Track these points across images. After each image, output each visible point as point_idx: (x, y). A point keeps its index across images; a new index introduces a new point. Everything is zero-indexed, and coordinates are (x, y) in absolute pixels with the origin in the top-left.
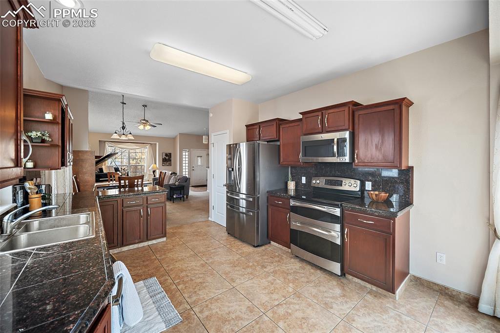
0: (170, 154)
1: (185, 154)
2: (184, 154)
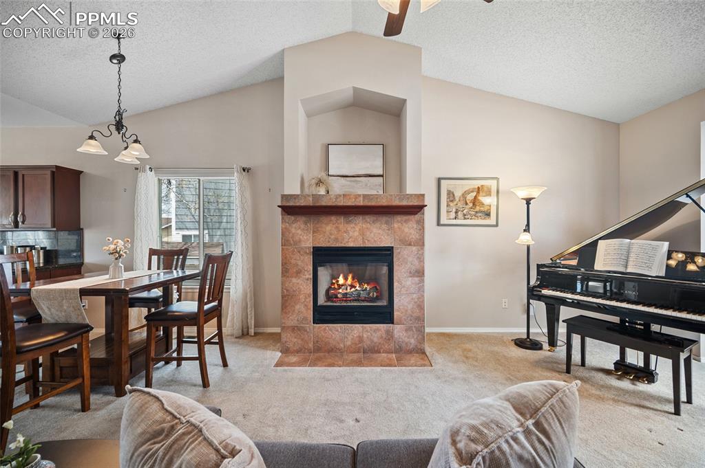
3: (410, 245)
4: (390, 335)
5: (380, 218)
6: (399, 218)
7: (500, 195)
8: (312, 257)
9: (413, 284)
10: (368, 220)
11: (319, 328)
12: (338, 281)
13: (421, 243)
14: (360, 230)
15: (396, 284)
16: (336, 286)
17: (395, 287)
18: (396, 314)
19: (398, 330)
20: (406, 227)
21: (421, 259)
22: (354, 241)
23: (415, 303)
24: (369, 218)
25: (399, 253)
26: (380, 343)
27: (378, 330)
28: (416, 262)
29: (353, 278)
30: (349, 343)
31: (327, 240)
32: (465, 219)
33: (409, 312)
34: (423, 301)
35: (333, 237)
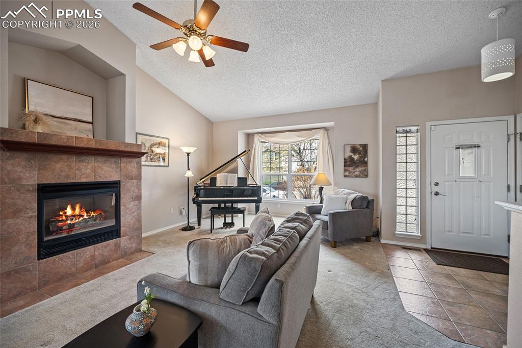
0: (365, 147)
2: (400, 141)
3: (132, 179)
4: (117, 246)
5: (110, 159)
6: (125, 160)
7: (170, 148)
8: (36, 194)
9: (134, 205)
10: (100, 160)
11: (46, 262)
12: (65, 213)
13: (139, 177)
14: (92, 167)
15: (122, 208)
16: (64, 218)
17: (121, 210)
18: (122, 229)
19: (124, 241)
20: (129, 166)
21: (139, 188)
22: (87, 177)
23: (136, 218)
24: (100, 159)
25: (125, 185)
26: (109, 255)
27: (108, 245)
28: (136, 191)
29: (81, 208)
30: (81, 265)
31: (57, 177)
32: (152, 161)
33: (132, 225)
34: (141, 217)
35: (63, 174)
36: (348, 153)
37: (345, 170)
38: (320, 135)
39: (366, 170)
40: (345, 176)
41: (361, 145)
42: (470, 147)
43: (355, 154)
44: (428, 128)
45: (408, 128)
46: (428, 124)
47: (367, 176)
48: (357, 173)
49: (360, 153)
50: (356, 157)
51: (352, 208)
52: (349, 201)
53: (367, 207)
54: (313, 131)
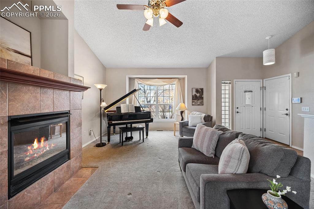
0: (202, 89)
1: (226, 89)
2: (223, 88)
3: (77, 109)
4: (68, 167)
9: (78, 131)
13: (80, 107)
15: (71, 134)
17: (71, 136)
19: (72, 162)
23: (79, 141)
25: (73, 114)
26: (64, 177)
28: (79, 118)
30: (45, 192)
33: (77, 148)
36: (194, 93)
37: (193, 102)
38: (176, 82)
39: (203, 102)
40: (193, 105)
41: (200, 89)
42: (249, 92)
43: (197, 93)
44: (234, 82)
45: (226, 82)
46: (235, 80)
47: (203, 105)
48: (199, 103)
49: (200, 93)
50: (198, 95)
51: (205, 122)
52: (203, 118)
53: (211, 121)
54: (172, 79)
